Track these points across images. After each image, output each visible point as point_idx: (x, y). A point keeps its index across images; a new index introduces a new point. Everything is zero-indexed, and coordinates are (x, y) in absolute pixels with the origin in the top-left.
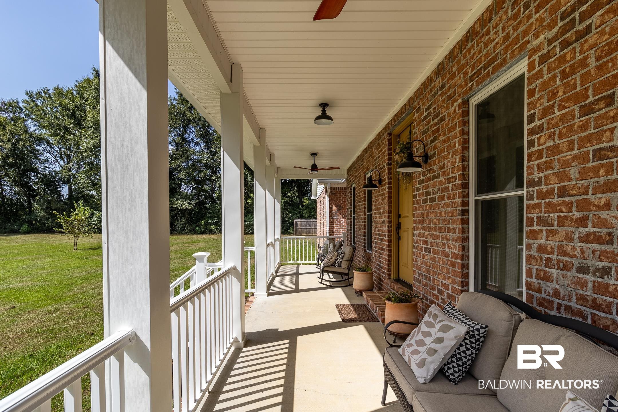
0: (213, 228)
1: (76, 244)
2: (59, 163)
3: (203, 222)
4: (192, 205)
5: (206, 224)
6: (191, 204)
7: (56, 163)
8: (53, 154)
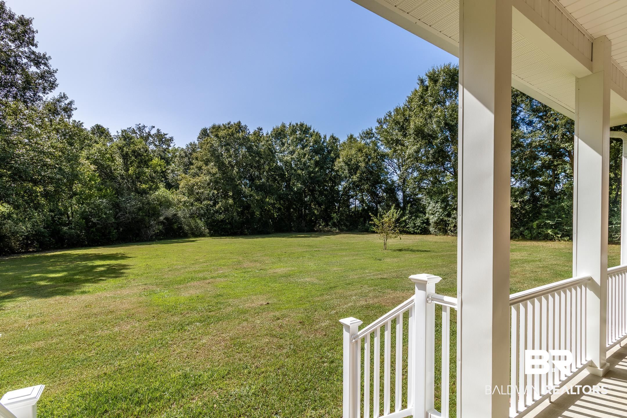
0: (551, 233)
1: (385, 244)
2: (397, 173)
3: (535, 224)
4: (518, 203)
5: (539, 226)
6: (517, 201)
7: (395, 173)
8: (393, 166)
